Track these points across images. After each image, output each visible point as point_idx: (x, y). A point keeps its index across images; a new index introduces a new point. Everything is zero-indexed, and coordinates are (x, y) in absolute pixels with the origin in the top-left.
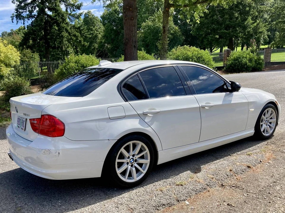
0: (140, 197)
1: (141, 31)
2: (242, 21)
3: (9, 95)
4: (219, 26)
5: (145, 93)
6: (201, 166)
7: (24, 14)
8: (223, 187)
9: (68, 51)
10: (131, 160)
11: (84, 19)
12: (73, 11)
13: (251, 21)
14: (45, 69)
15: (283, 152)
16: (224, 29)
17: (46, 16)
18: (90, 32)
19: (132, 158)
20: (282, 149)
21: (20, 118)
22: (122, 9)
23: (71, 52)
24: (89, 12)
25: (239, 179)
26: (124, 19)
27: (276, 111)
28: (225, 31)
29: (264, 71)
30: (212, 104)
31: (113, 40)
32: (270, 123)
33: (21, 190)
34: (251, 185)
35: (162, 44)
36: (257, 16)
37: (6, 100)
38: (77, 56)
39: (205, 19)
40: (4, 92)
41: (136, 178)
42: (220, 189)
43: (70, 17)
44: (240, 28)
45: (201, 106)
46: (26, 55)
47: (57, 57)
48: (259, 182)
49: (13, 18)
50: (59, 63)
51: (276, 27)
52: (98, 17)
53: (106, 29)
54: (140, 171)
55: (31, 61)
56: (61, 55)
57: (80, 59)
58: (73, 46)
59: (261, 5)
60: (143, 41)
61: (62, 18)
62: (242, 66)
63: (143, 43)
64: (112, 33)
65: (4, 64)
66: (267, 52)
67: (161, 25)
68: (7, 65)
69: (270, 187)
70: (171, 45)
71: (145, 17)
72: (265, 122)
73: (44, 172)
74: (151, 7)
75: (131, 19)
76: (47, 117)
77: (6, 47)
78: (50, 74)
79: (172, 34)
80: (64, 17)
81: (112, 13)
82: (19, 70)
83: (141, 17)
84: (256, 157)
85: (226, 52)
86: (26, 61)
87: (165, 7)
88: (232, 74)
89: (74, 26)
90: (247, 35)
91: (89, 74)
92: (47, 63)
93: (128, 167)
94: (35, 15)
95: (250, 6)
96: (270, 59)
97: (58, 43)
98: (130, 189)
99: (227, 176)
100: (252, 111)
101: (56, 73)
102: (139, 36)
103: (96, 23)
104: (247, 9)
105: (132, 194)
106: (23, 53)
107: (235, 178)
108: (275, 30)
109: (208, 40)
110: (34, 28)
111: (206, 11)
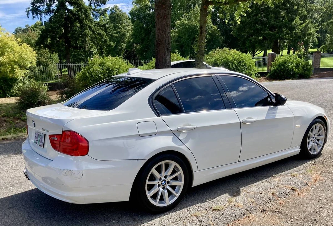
0: (173, 223)
1: (175, 30)
2: (289, 21)
3: (24, 102)
4: (263, 26)
5: (179, 106)
6: (241, 188)
7: (42, 9)
8: (265, 213)
9: (92, 52)
10: (163, 182)
11: (110, 15)
12: (97, 6)
13: (299, 22)
14: (65, 71)
15: (331, 173)
16: (268, 29)
17: (67, 11)
18: (117, 30)
19: (164, 180)
20: (330, 169)
21: (38, 133)
22: (153, 4)
23: (95, 52)
24: (116, 7)
25: (282, 203)
26: (156, 18)
27: (325, 126)
28: (270, 32)
29: (312, 78)
30: (255, 119)
31: (143, 40)
32: (318, 140)
33: (39, 214)
34: (296, 211)
35: (199, 46)
36: (306, 16)
37: (20, 108)
38: (102, 58)
39: (248, 18)
40: (18, 98)
41: (169, 202)
42: (261, 214)
43: (94, 13)
44: (287, 29)
45: (241, 121)
46: (43, 55)
47: (79, 58)
48: (305, 207)
49: (29, 13)
50: (81, 65)
51: (327, 28)
52: (126, 13)
53: (135, 27)
54: (173, 194)
55: (49, 62)
56: (83, 55)
57: (105, 62)
58: (98, 46)
59: (311, 3)
60: (177, 41)
61: (85, 14)
62: (288, 72)
63: (177, 43)
64: (141, 31)
65: (18, 66)
66: (316, 56)
67: (198, 24)
68: (22, 67)
69: (316, 213)
70: (209, 47)
71: (179, 14)
72: (312, 140)
73: (65, 195)
74: (187, 3)
75: (164, 18)
76: (69, 134)
77: (20, 46)
78: (71, 78)
79: (209, 34)
80: (87, 13)
81: (142, 9)
82: (35, 72)
83: (175, 13)
84: (301, 178)
85: (270, 57)
86: (43, 62)
87: (203, 5)
88: (276, 81)
89: (98, 23)
90: (294, 37)
91: (116, 83)
92: (68, 66)
93: (159, 189)
94: (54, 10)
95: (298, 4)
96: (320, 64)
97: (80, 43)
98: (162, 215)
99: (270, 199)
100: (298, 127)
101: (77, 77)
102: (173, 35)
103: (123, 20)
104: (295, 7)
105: (164, 219)
106: (40, 53)
107: (278, 202)
108: (326, 32)
109: (250, 42)
110: (53, 25)
111: (248, 10)
